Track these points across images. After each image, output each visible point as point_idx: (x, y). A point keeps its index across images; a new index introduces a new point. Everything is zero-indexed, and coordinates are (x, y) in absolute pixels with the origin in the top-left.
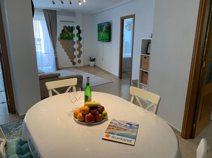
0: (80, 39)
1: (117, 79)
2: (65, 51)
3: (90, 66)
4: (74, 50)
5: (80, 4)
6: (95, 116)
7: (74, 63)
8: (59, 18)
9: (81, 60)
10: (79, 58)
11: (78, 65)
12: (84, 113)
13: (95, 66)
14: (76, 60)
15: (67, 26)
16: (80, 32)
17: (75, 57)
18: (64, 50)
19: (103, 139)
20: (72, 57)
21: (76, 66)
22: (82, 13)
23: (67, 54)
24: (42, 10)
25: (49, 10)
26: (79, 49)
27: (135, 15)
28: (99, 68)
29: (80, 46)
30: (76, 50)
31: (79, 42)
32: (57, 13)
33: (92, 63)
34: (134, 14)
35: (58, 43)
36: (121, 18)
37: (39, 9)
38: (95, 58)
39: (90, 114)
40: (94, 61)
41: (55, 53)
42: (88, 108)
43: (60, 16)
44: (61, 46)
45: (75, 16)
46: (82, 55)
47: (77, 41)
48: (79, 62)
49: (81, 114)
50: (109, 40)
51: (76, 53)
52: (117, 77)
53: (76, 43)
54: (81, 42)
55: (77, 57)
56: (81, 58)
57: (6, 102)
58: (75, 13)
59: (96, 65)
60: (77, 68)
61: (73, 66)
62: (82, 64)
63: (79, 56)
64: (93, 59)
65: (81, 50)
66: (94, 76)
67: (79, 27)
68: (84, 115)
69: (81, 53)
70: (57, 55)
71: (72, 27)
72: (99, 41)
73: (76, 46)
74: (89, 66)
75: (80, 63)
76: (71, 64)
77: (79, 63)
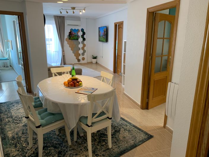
0: (84, 39)
1: (111, 73)
2: (71, 50)
4: (79, 49)
5: (81, 13)
6: (74, 84)
7: (79, 60)
8: (67, 22)
9: (85, 58)
10: (83, 56)
11: (82, 62)
12: (69, 82)
14: (80, 58)
15: (73, 29)
16: (84, 33)
18: (70, 48)
19: (76, 93)
20: (77, 55)
21: (80, 62)
22: (86, 18)
23: (73, 53)
24: (53, 16)
25: (59, 16)
26: (83, 48)
28: (100, 64)
29: (84, 45)
30: (81, 49)
32: (65, 18)
33: (94, 61)
34: (122, 21)
35: (66, 43)
36: (115, 23)
37: (50, 16)
38: (97, 56)
39: (72, 83)
40: (96, 58)
41: (63, 51)
42: (71, 80)
44: (68, 45)
45: (80, 20)
46: (85, 54)
47: (82, 42)
48: (83, 59)
49: (67, 83)
50: (107, 41)
51: (81, 52)
52: (112, 71)
54: (85, 42)
55: (81, 55)
56: (85, 56)
58: (80, 18)
59: (97, 62)
60: (81, 64)
61: (78, 63)
62: (85, 61)
63: (83, 54)
64: (95, 57)
65: (85, 49)
67: (83, 30)
68: (69, 83)
69: (84, 51)
70: (64, 53)
71: (78, 29)
72: (99, 42)
73: (81, 46)
74: (92, 63)
75: (84, 60)
76: (76, 61)
77: (83, 60)
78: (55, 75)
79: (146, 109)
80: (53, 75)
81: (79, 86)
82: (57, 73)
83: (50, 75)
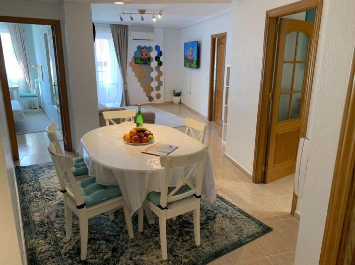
0: (160, 64)
2: (138, 81)
3: (174, 104)
4: (152, 79)
5: (154, 20)
6: (141, 138)
7: (151, 99)
8: (132, 35)
9: (161, 94)
10: (158, 91)
11: (156, 101)
12: (132, 135)
13: (180, 103)
14: (153, 94)
15: (142, 46)
16: (160, 54)
17: (152, 89)
18: (137, 79)
19: (142, 152)
20: (148, 90)
22: (164, 28)
23: (141, 86)
24: (109, 25)
25: (118, 25)
26: (158, 79)
27: (226, 33)
28: (185, 105)
29: (160, 74)
30: (154, 79)
31: (158, 68)
32: (129, 28)
33: (176, 100)
35: (129, 69)
36: (212, 36)
37: (103, 25)
38: (181, 92)
39: (136, 136)
40: (179, 96)
41: (125, 83)
42: (136, 131)
43: (132, 32)
44: (134, 74)
45: (153, 32)
46: (162, 88)
47: (156, 67)
48: (158, 96)
49: (129, 136)
50: (198, 65)
51: (154, 84)
52: (205, 118)
53: (154, 69)
54: (162, 68)
55: (154, 89)
56: (161, 92)
57: (61, 141)
58: (153, 27)
59: (182, 102)
60: (154, 105)
61: (150, 102)
62: (161, 100)
63: (158, 88)
64: (178, 93)
65: (161, 80)
66: (175, 116)
67: (159, 47)
68: (131, 137)
69: (160, 84)
70: (127, 87)
71: (150, 47)
72: (185, 68)
73: (154, 74)
74: (172, 103)
75: (159, 98)
76: (146, 100)
77: (157, 98)
78: (111, 124)
79: (261, 183)
80: (107, 123)
81: (148, 142)
82: (113, 120)
83: (102, 123)
